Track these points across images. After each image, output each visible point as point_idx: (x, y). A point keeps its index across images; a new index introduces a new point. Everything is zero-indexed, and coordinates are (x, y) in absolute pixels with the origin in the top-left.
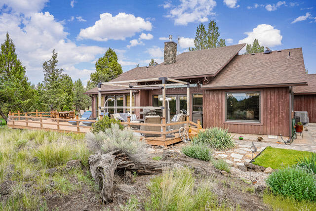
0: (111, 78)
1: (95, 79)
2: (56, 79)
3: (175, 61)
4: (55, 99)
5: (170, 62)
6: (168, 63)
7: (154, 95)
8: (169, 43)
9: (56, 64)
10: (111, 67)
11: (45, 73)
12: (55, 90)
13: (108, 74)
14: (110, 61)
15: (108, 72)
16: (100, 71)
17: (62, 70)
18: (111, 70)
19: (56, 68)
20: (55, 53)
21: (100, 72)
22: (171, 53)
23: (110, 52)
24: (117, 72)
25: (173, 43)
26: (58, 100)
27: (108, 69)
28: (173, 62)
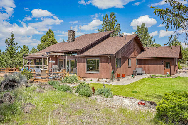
2: (13, 49)
3: (74, 41)
4: (11, 61)
5: (71, 41)
6: (69, 42)
7: (59, 59)
8: (70, 31)
9: (13, 40)
10: (50, 41)
11: (7, 45)
12: (12, 56)
14: (50, 37)
17: (17, 43)
19: (13, 42)
20: (13, 34)
23: (50, 31)
25: (72, 31)
27: (48, 42)
28: (72, 41)
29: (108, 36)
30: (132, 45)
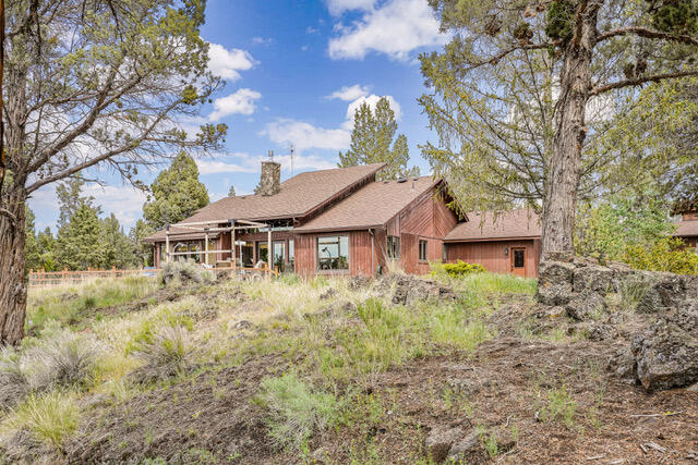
0: (187, 214)
1: (152, 217)
3: (278, 191)
4: (87, 252)
5: (270, 193)
6: (267, 195)
8: (268, 164)
10: (186, 190)
11: (62, 205)
12: (87, 236)
13: (179, 205)
14: (184, 179)
15: (179, 202)
16: (163, 198)
17: (92, 198)
18: (184, 197)
19: (81, 195)
21: (163, 203)
22: (271, 178)
23: (183, 158)
24: (197, 201)
25: (274, 164)
26: (93, 254)
27: (178, 196)
28: (273, 193)
29: (371, 179)
30: (429, 204)
